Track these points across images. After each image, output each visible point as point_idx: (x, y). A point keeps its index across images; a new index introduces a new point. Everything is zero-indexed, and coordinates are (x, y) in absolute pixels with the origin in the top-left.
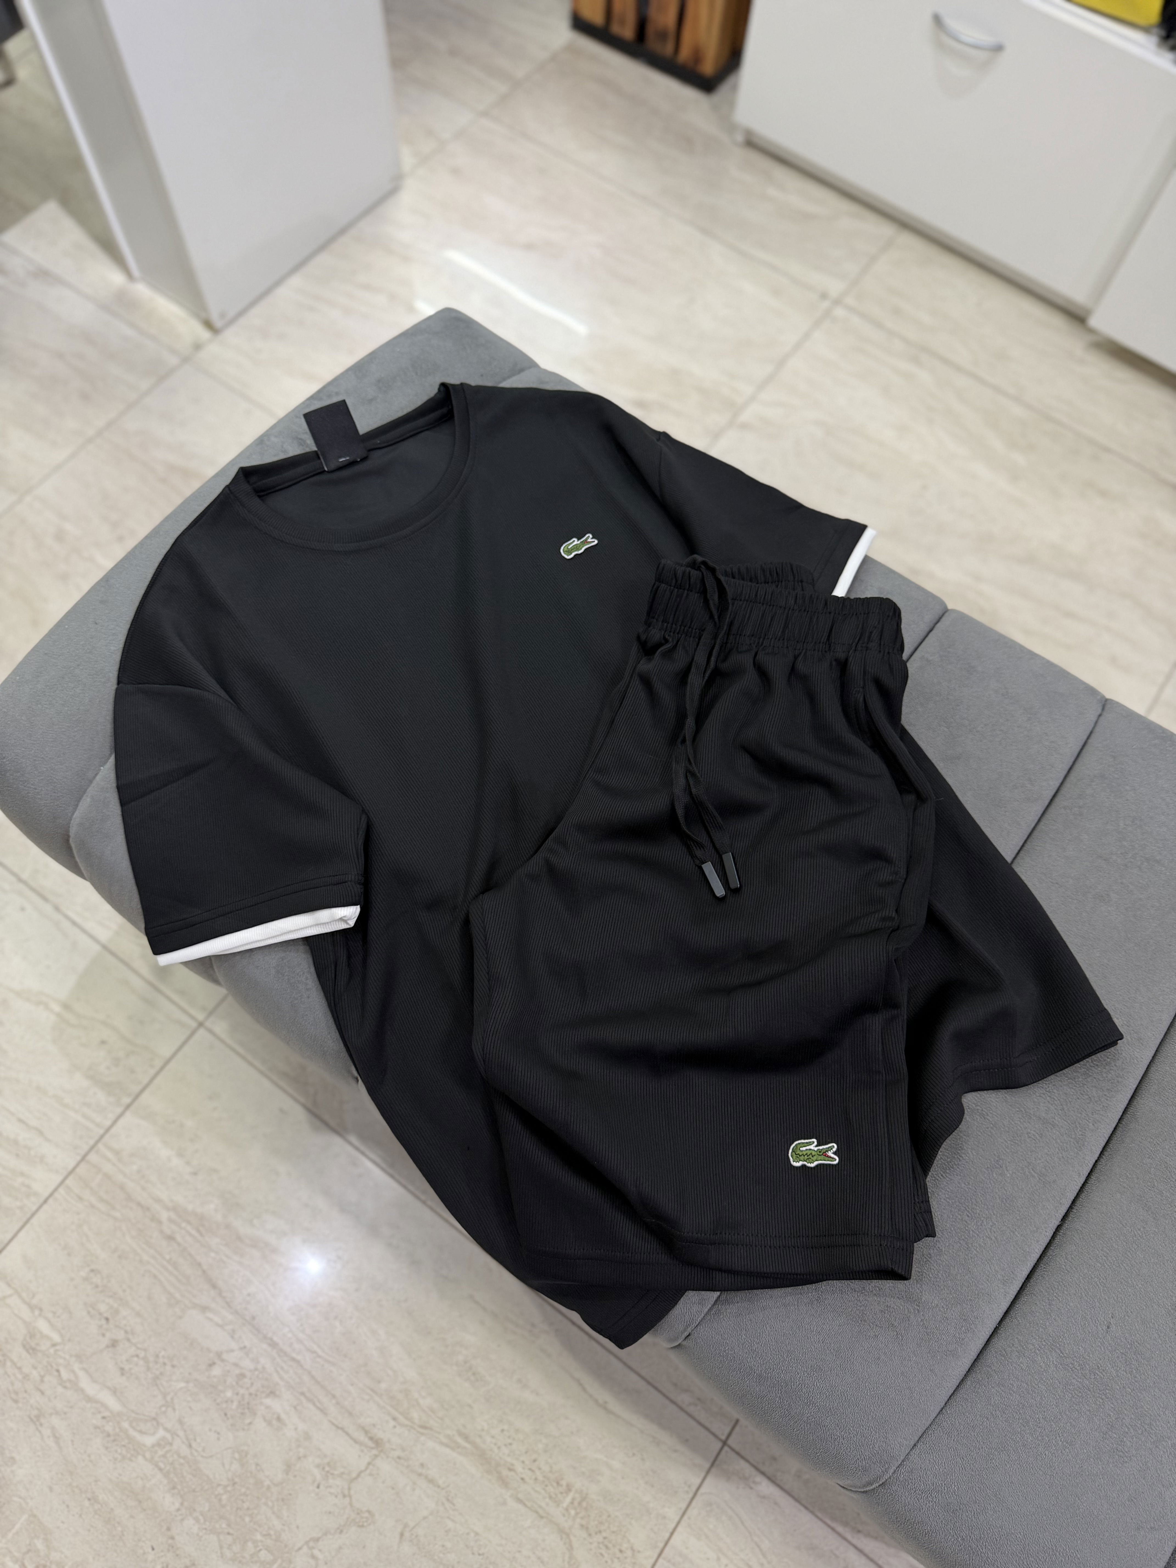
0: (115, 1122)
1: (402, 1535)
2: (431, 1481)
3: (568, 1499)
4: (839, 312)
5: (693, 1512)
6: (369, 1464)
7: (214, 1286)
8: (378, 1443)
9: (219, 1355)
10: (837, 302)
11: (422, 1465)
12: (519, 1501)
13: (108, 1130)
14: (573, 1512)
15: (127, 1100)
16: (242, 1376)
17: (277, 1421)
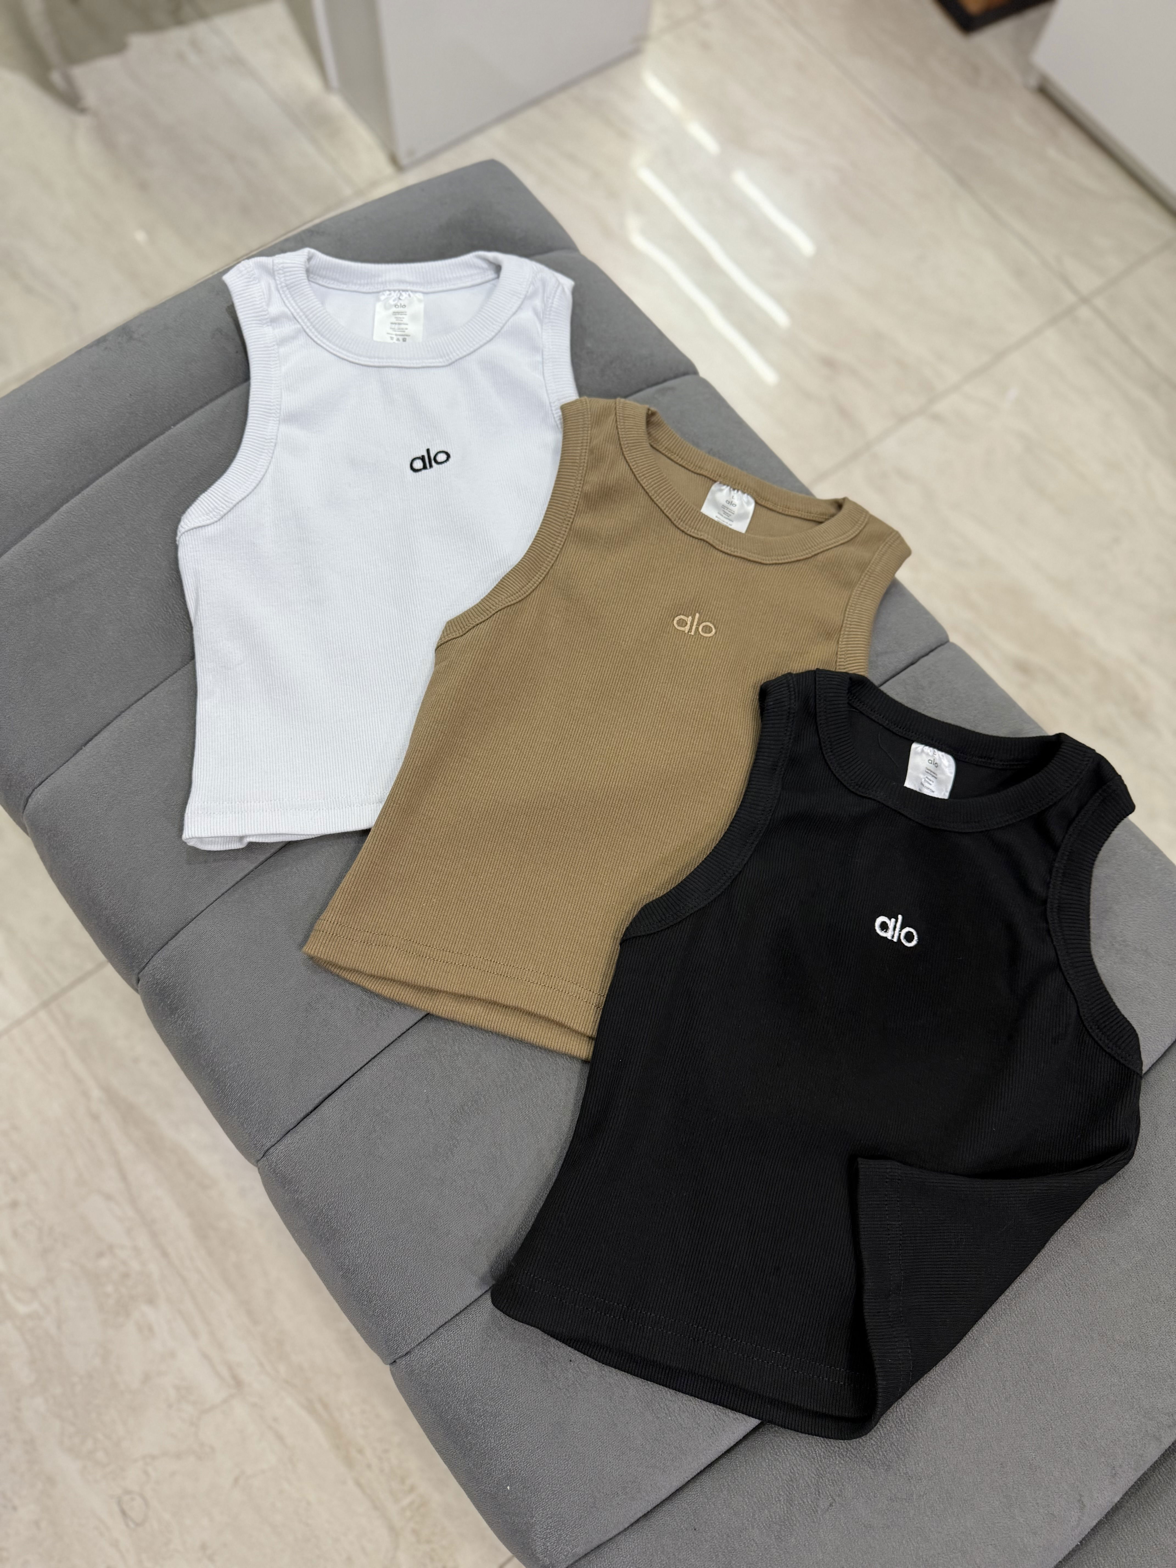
0: (73, 985)
1: (236, 1480)
2: (280, 1438)
3: (407, 1500)
4: (1084, 312)
6: (225, 1401)
7: (124, 1178)
8: (239, 1383)
9: (111, 1248)
10: (1085, 300)
11: (275, 1419)
12: (358, 1484)
13: (64, 991)
14: (408, 1514)
16: (126, 1276)
17: (147, 1331)
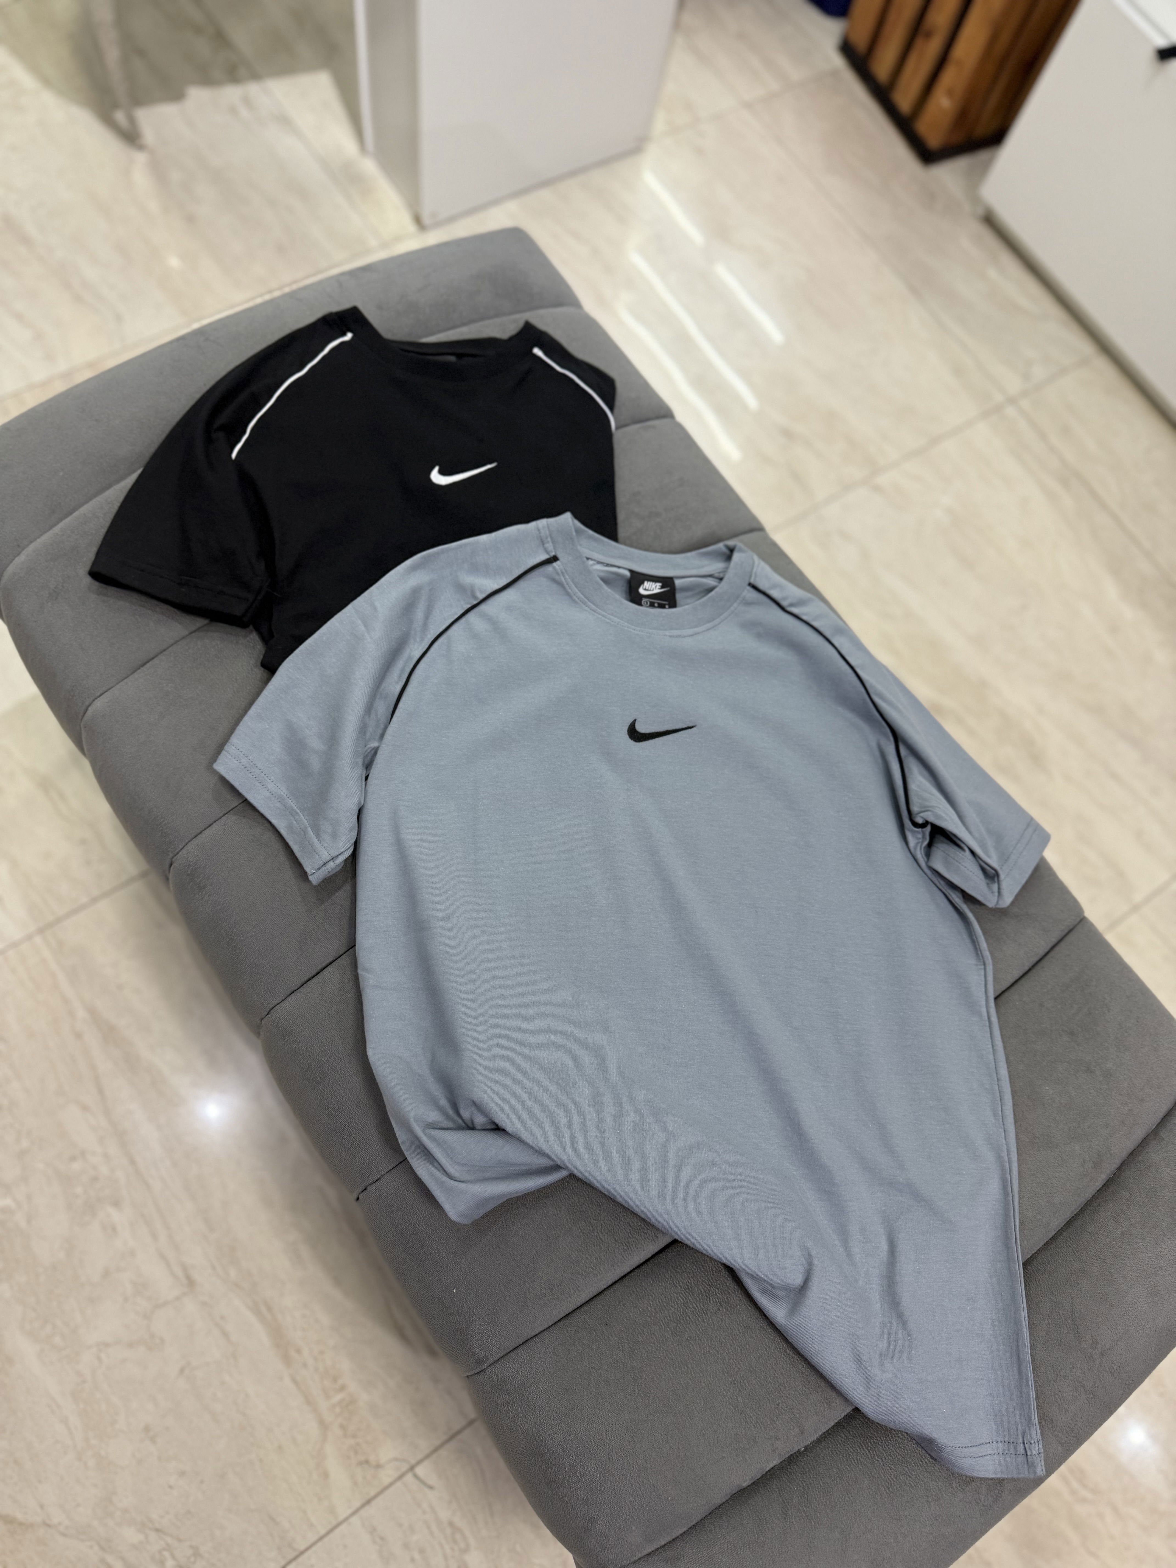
0: (68, 915)
1: (182, 1371)
2: (225, 1334)
3: (337, 1398)
4: (1010, 411)
5: (443, 1452)
6: (177, 1298)
7: (101, 1091)
8: (191, 1283)
9: (83, 1153)
10: (1012, 401)
11: (222, 1318)
12: (295, 1381)
13: (59, 920)
14: (338, 1410)
15: (84, 900)
16: (95, 1179)
17: (111, 1230)
